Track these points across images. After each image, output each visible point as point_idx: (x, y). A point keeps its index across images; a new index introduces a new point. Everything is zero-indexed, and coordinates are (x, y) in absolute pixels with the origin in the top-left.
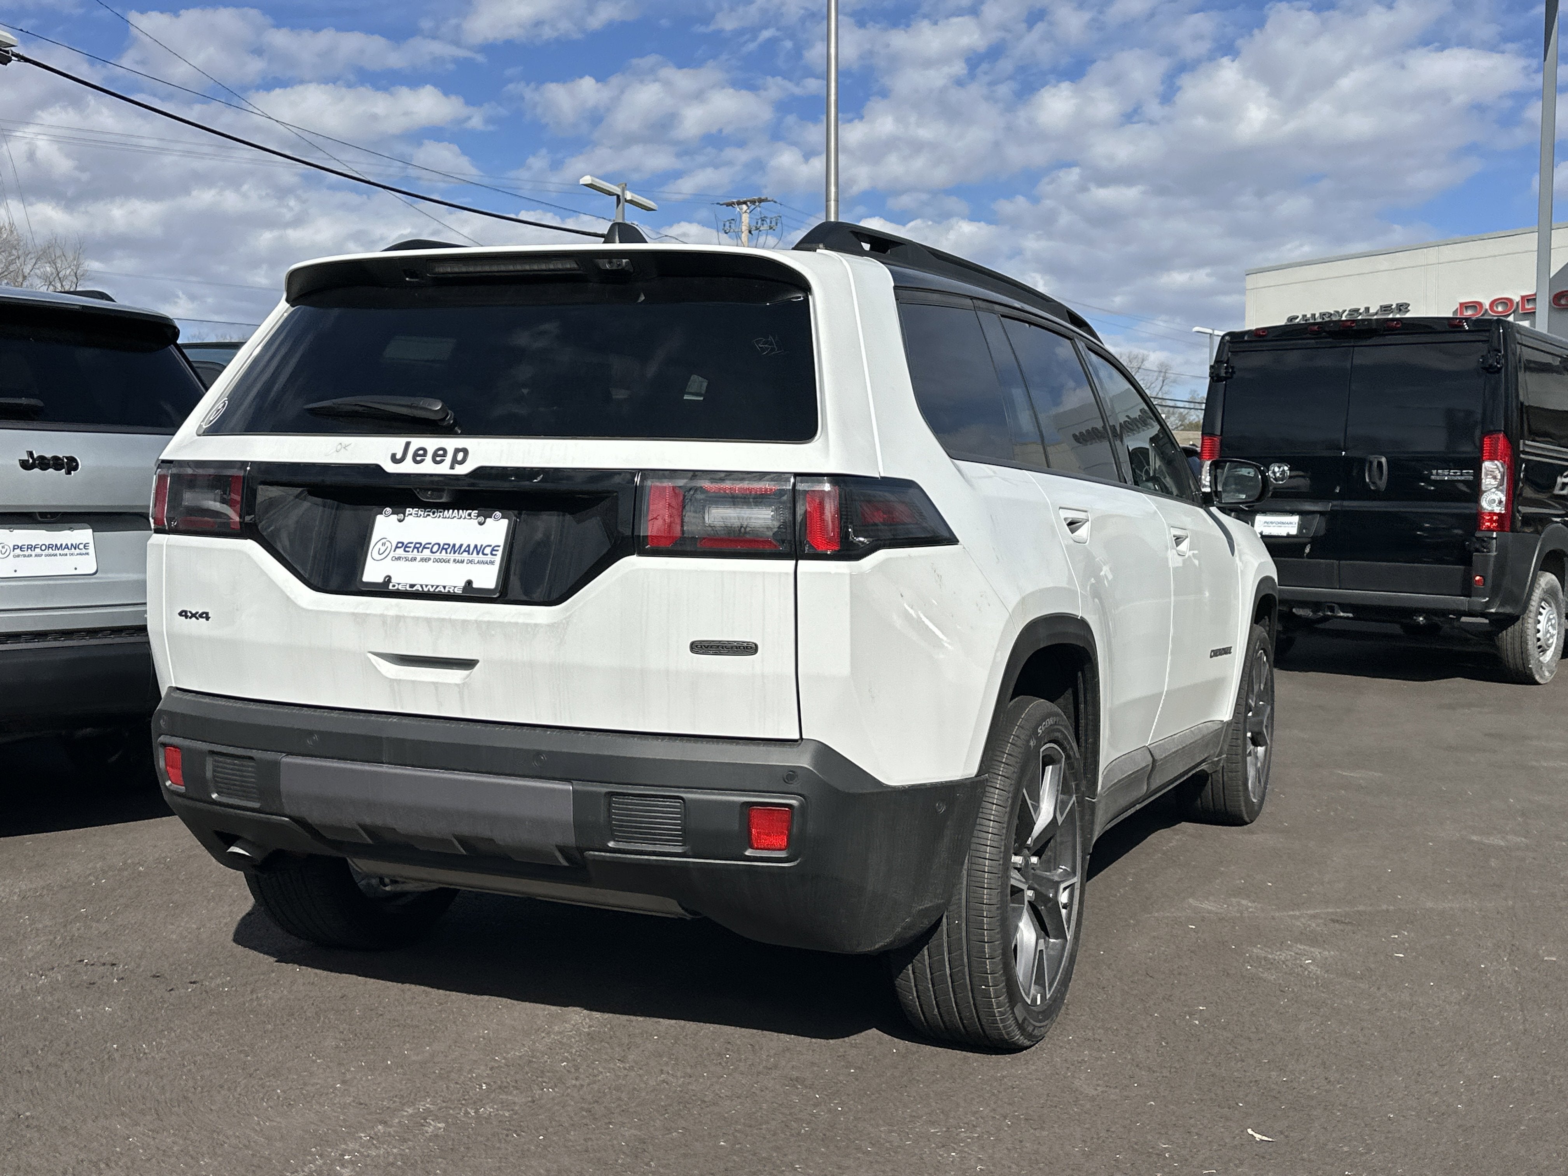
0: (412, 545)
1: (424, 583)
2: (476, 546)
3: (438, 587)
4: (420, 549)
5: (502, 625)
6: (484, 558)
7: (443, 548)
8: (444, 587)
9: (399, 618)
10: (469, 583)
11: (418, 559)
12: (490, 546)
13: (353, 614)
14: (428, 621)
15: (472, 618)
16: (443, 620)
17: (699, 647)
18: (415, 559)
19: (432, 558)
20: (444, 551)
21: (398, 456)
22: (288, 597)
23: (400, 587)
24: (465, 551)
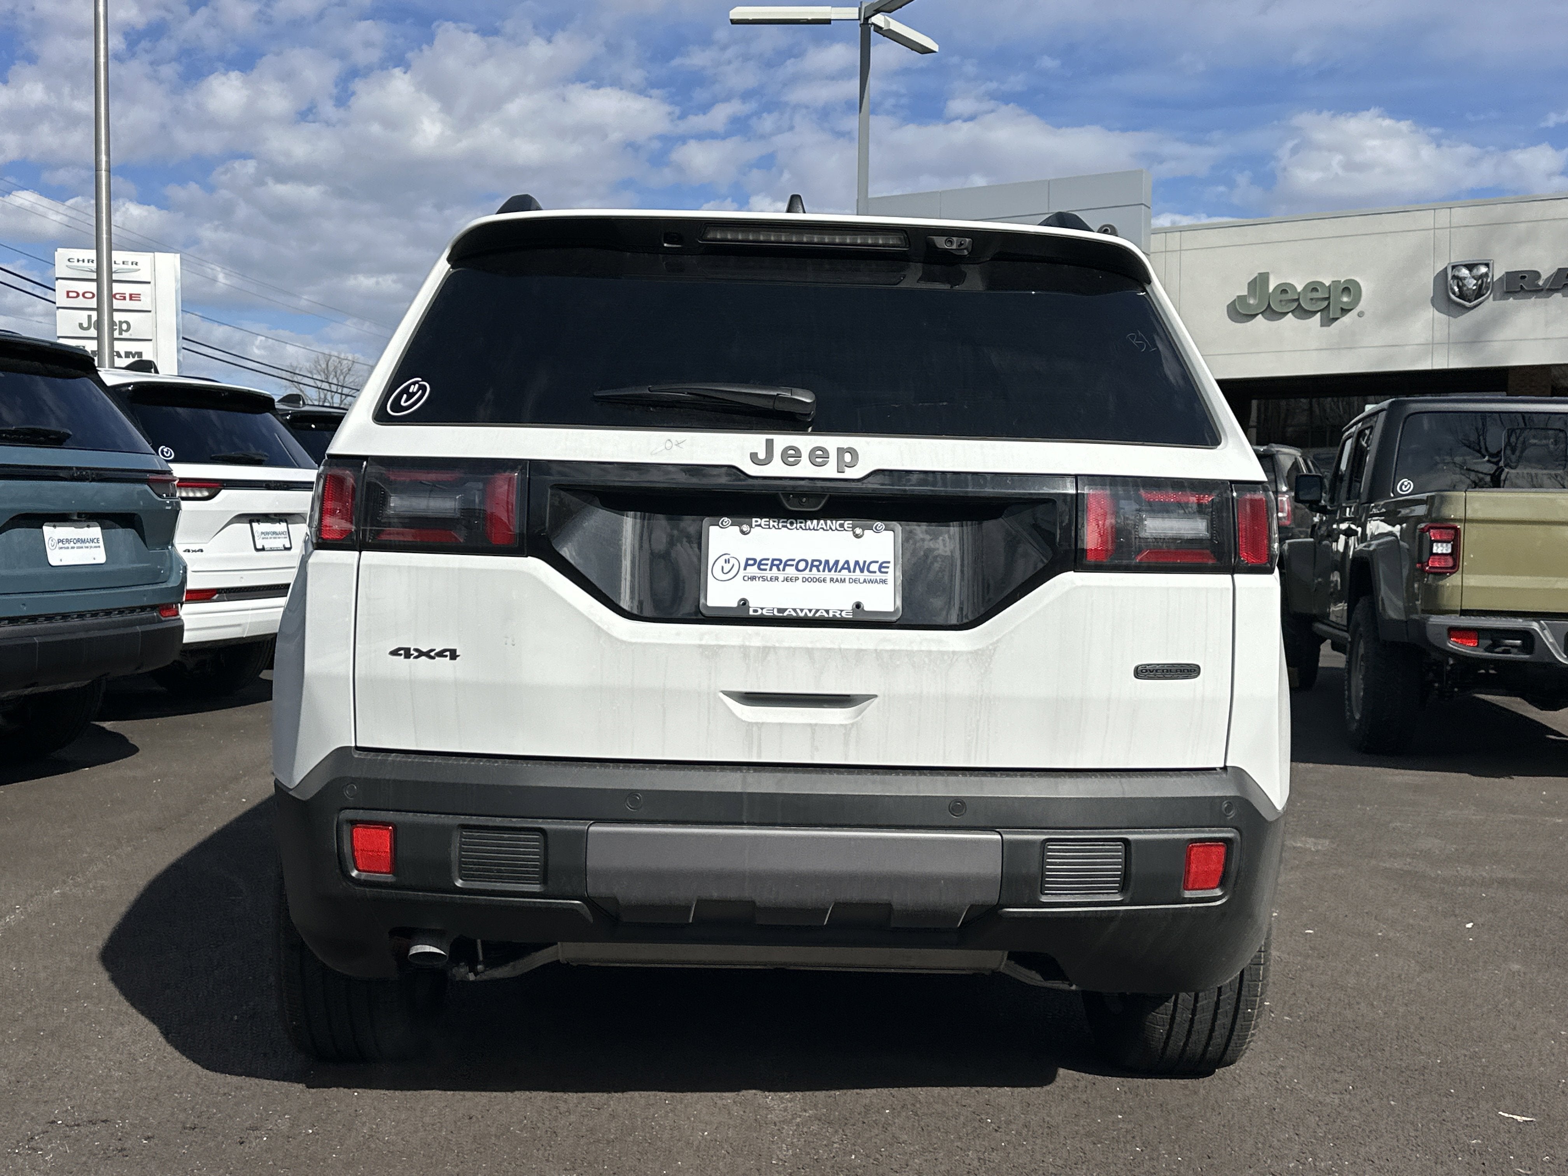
0: (769, 562)
1: (797, 606)
2: (857, 563)
3: (817, 611)
4: (781, 567)
5: (910, 654)
6: (872, 577)
7: (812, 566)
8: (827, 611)
9: (766, 650)
10: (858, 606)
11: (781, 579)
12: (877, 562)
13: (700, 646)
14: (809, 652)
15: (870, 646)
16: (830, 650)
17: (1143, 672)
18: (777, 579)
19: (800, 577)
20: (814, 569)
21: (762, 455)
22: (599, 627)
23: (765, 612)
24: (843, 568)
